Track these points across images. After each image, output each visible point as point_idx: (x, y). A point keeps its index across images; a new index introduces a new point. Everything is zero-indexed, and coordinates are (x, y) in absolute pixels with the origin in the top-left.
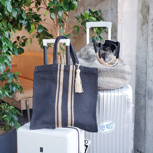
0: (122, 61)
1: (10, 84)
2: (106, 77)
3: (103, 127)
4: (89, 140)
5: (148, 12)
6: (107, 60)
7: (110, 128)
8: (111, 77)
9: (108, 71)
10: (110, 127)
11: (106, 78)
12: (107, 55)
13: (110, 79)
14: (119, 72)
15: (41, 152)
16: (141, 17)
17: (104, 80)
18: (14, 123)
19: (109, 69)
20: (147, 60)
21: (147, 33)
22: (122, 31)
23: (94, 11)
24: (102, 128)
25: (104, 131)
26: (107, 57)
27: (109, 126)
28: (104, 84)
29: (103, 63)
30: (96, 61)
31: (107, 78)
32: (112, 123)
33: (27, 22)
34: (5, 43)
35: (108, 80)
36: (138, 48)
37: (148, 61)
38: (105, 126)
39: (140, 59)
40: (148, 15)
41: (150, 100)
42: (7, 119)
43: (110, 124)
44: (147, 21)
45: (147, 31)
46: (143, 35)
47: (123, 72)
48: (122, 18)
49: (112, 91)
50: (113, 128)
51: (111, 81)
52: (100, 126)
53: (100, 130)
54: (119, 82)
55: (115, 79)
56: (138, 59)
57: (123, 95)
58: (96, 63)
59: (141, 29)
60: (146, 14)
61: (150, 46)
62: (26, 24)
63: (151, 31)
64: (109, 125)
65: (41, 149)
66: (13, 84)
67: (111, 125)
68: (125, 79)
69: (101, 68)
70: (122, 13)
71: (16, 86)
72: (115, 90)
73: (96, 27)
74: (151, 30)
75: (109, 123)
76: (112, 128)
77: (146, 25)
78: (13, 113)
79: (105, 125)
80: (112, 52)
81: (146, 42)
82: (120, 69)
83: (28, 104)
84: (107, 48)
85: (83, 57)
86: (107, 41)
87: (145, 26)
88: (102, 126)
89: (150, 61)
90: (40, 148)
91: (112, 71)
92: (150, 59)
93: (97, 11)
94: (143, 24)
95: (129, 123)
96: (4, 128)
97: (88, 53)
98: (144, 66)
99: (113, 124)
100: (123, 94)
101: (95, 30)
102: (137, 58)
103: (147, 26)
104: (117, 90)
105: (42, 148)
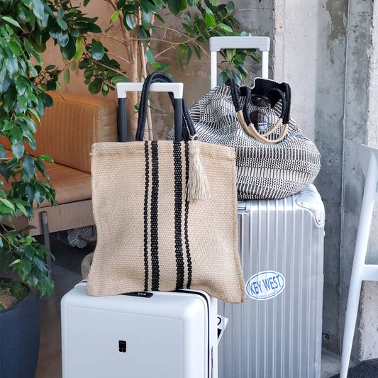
0: (295, 129)
1: (26, 184)
2: (263, 170)
3: (256, 285)
4: (224, 316)
5: (345, 8)
6: (262, 128)
7: (273, 288)
8: (276, 170)
9: (268, 155)
10: (274, 285)
11: (262, 172)
12: (262, 115)
13: (272, 173)
14: (294, 156)
15: (120, 350)
16: (329, 19)
17: (258, 176)
18: (38, 278)
19: (271, 151)
20: (344, 122)
21: (343, 56)
22: (283, 53)
23: (217, 5)
24: (253, 289)
25: (260, 294)
26: (262, 120)
27: (271, 283)
28: (260, 187)
29: (256, 137)
30: (238, 130)
31: (266, 172)
32: (277, 277)
33: (66, 36)
34: (24, 90)
35: (268, 177)
36: (320, 91)
37: (346, 122)
38: (262, 284)
39: (326, 118)
40: (346, 16)
41: (350, 214)
42: (23, 269)
43: (274, 278)
44: (344, 28)
45: (343, 53)
46: (332, 62)
47: (302, 156)
48: (284, 22)
49: (277, 201)
50: (279, 288)
51: (275, 178)
52: (250, 283)
53: (251, 294)
54: (294, 180)
55: (285, 174)
56: (320, 116)
57: (305, 211)
58: (240, 135)
59: (328, 46)
60: (340, 13)
61: (352, 88)
62: (66, 40)
63: (353, 53)
64: (272, 281)
65: (123, 346)
66: (35, 186)
67: (276, 279)
68: (307, 173)
69: (252, 148)
70: (284, 9)
71: (42, 189)
72: (285, 199)
73: (232, 50)
74: (352, 51)
75: (271, 275)
76: (277, 287)
77: (340, 38)
78: (35, 255)
79: (262, 282)
80: (272, 107)
81: (340, 79)
82: (297, 150)
83: (45, 222)
84: (259, 99)
85: (203, 119)
86: (260, 83)
87: (338, 42)
88: (254, 283)
89: (350, 124)
90: (120, 341)
91: (278, 155)
92: (350, 118)
93: (225, 5)
94: (333, 36)
95: (316, 274)
96: (9, 289)
97: (216, 112)
98: (337, 134)
99: (280, 278)
100: (303, 209)
101: (230, 56)
102: (319, 114)
103: (344, 42)
104: (290, 198)
105: (125, 342)
